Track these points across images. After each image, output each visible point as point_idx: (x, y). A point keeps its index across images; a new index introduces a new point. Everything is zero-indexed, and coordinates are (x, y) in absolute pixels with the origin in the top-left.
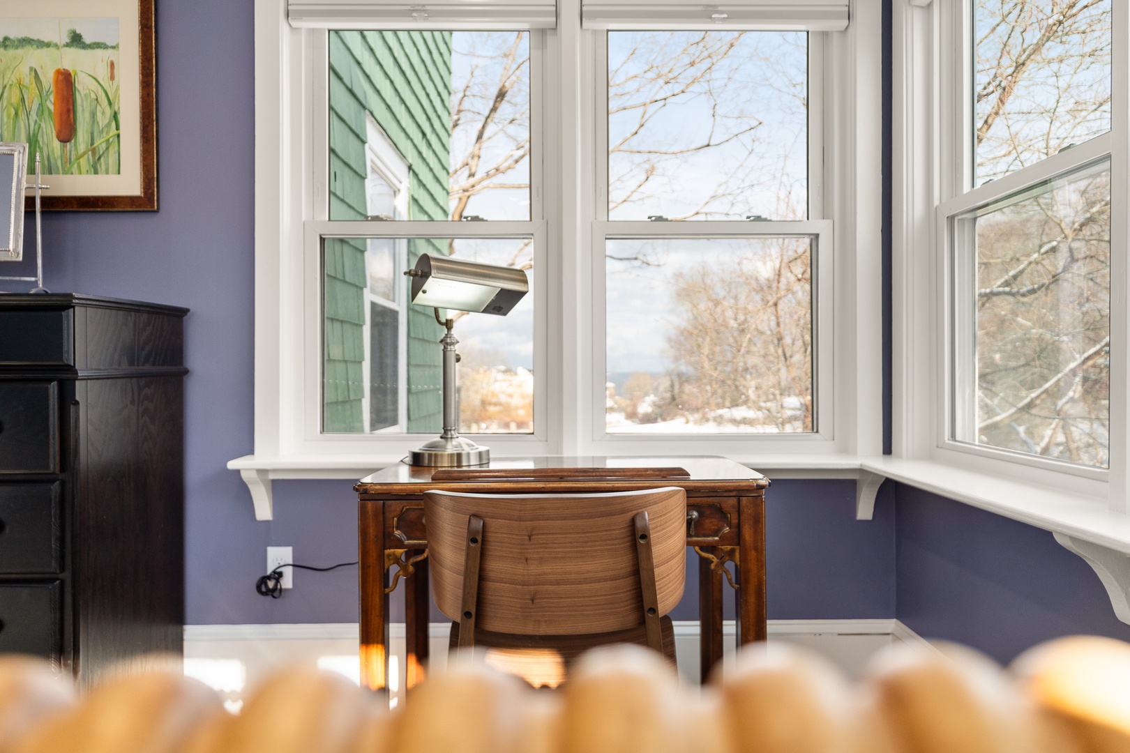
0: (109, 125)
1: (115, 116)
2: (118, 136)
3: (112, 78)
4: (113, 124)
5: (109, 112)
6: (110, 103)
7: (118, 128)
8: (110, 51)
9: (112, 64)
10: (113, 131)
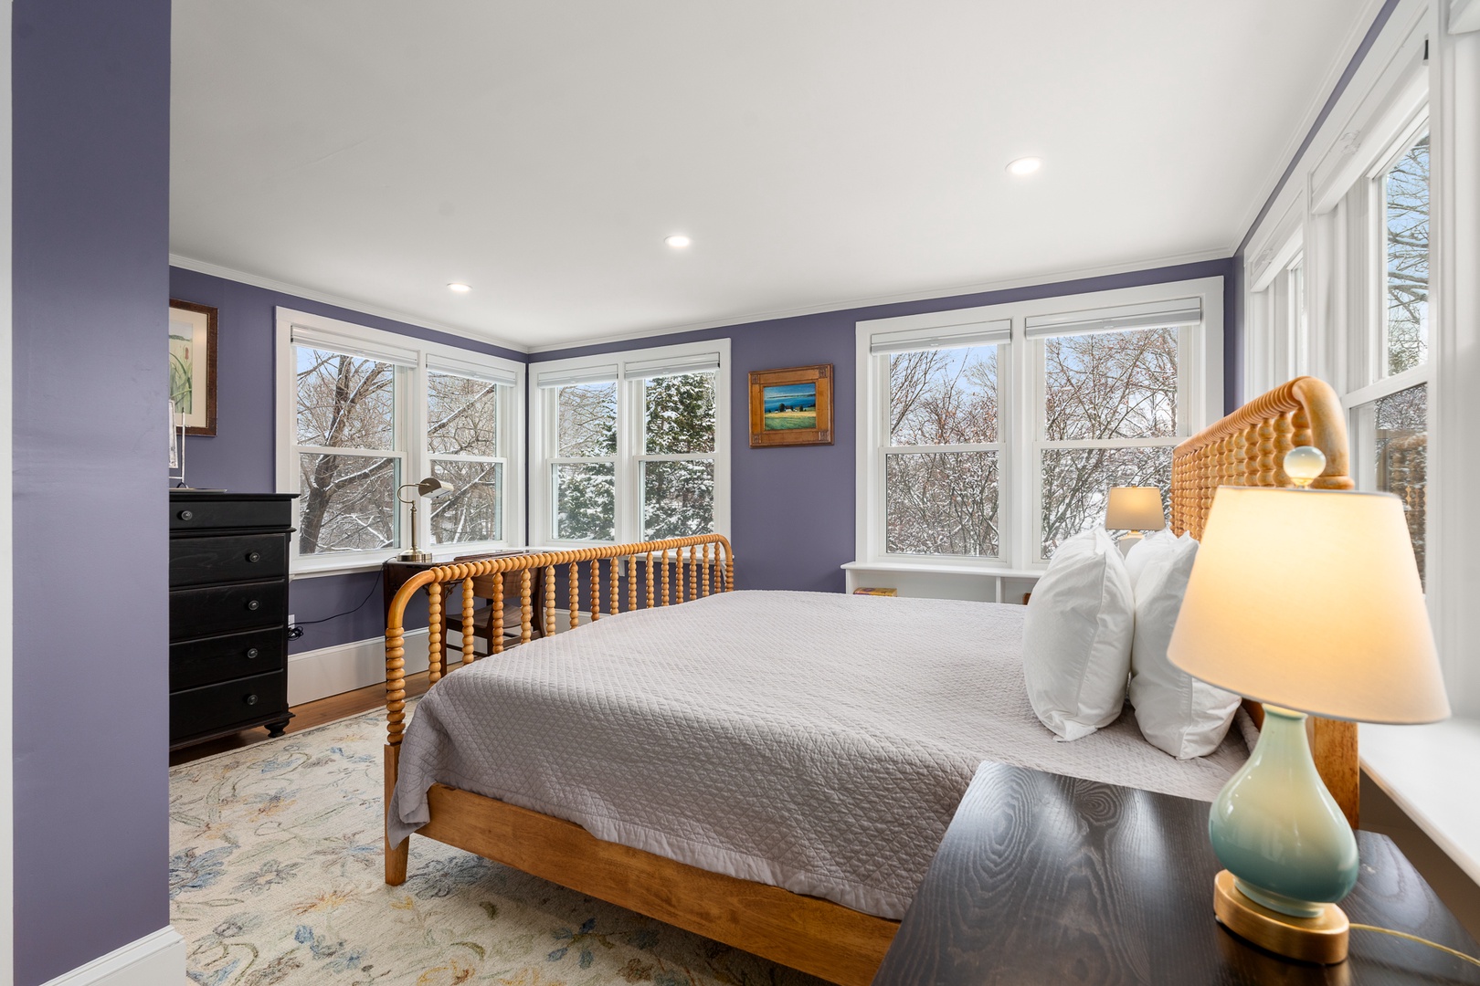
0: (184, 384)
1: (189, 380)
2: (191, 392)
3: (187, 357)
4: (187, 385)
5: (184, 377)
6: (185, 372)
7: (190, 387)
8: (186, 342)
9: (187, 350)
10: (187, 388)
